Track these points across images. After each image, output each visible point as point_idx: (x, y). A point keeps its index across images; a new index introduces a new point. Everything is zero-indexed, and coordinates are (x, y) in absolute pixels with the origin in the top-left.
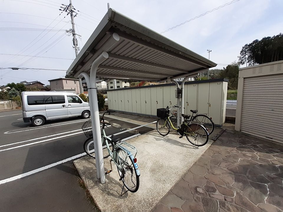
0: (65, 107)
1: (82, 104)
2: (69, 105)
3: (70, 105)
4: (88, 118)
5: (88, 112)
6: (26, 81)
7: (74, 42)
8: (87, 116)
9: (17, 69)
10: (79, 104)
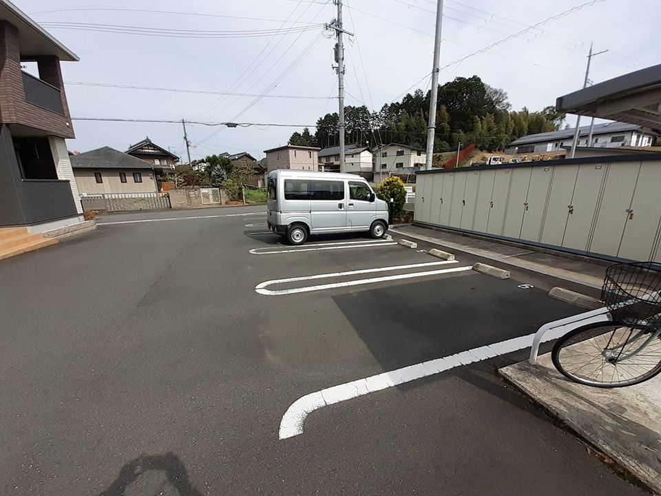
0: (343, 209)
1: (374, 203)
2: (350, 205)
3: (352, 205)
4: (381, 237)
5: (382, 223)
6: (227, 153)
7: (337, 53)
8: (380, 234)
9: (235, 125)
10: (368, 202)
